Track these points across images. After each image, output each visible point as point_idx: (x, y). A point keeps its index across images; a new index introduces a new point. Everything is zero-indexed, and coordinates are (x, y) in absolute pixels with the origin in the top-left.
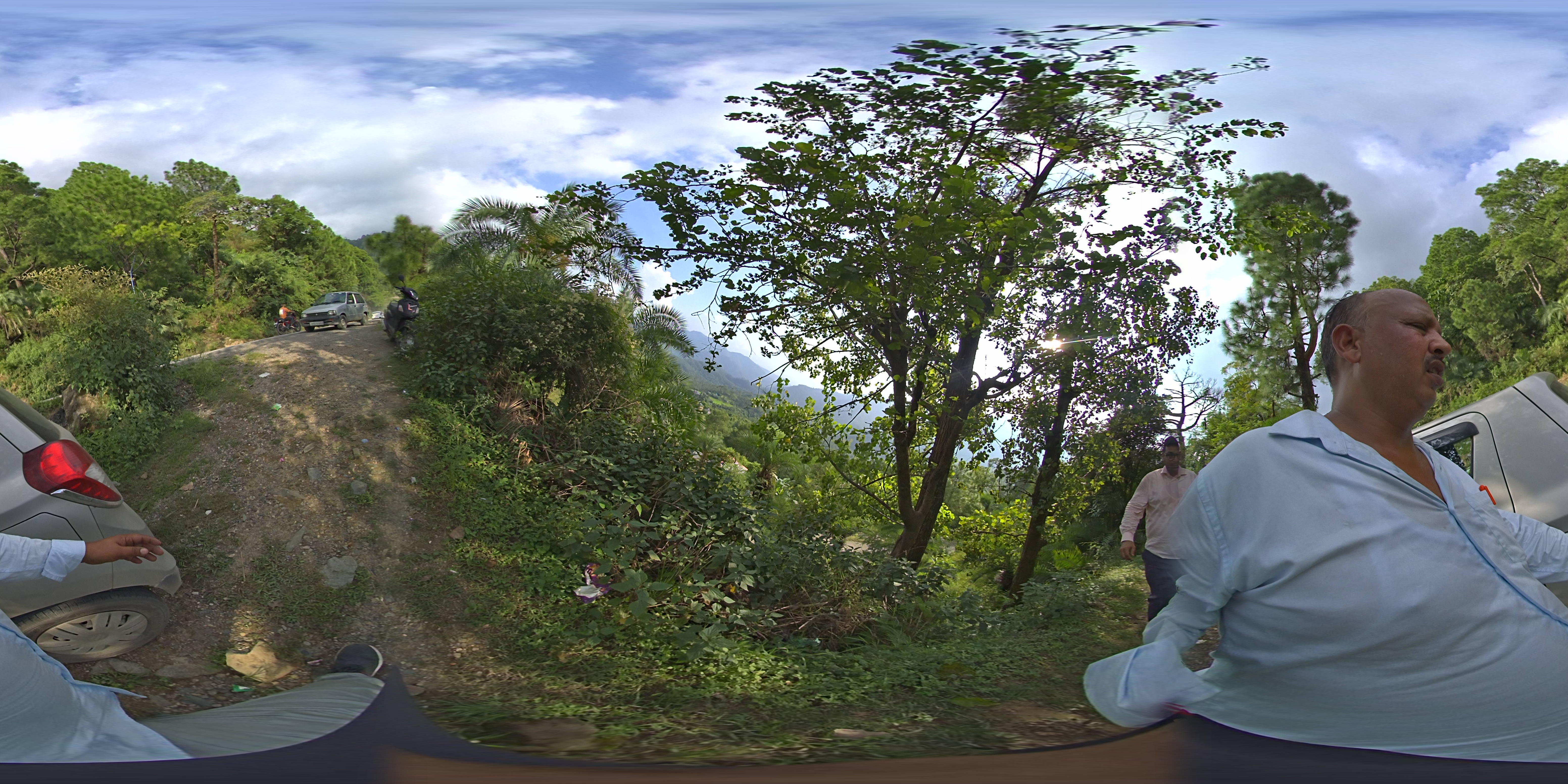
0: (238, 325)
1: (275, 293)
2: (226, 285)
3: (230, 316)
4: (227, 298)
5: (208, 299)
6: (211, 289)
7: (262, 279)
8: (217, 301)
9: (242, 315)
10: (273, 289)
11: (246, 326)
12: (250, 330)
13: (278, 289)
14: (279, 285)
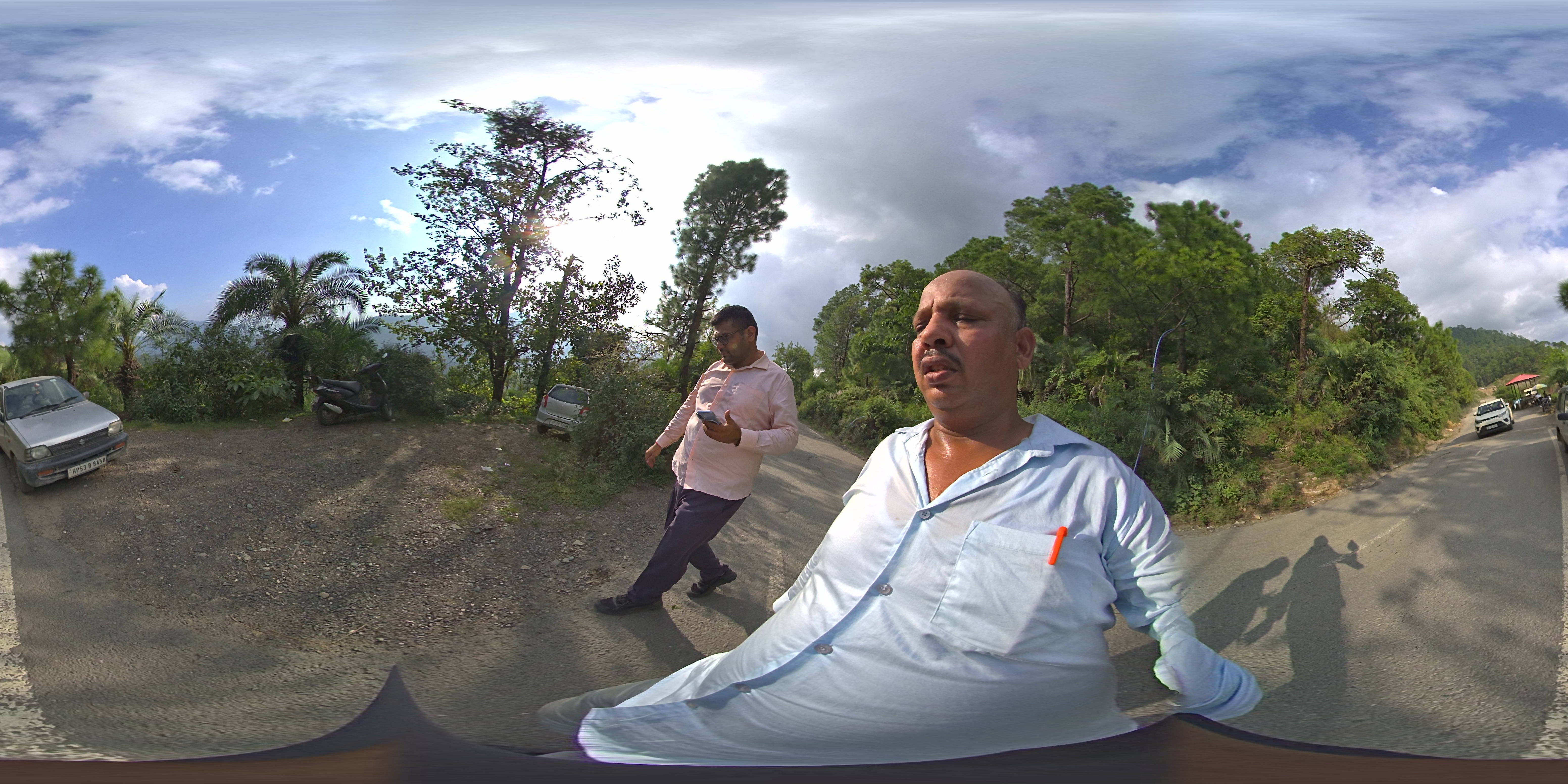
0: (1328, 449)
1: (1383, 396)
2: (1316, 382)
3: (1317, 433)
4: (1313, 403)
5: (1287, 403)
6: (1293, 389)
7: (1366, 375)
8: (1299, 407)
9: (1335, 431)
10: (1380, 391)
11: (1340, 450)
12: (1345, 457)
13: (1387, 390)
14: (1388, 384)
